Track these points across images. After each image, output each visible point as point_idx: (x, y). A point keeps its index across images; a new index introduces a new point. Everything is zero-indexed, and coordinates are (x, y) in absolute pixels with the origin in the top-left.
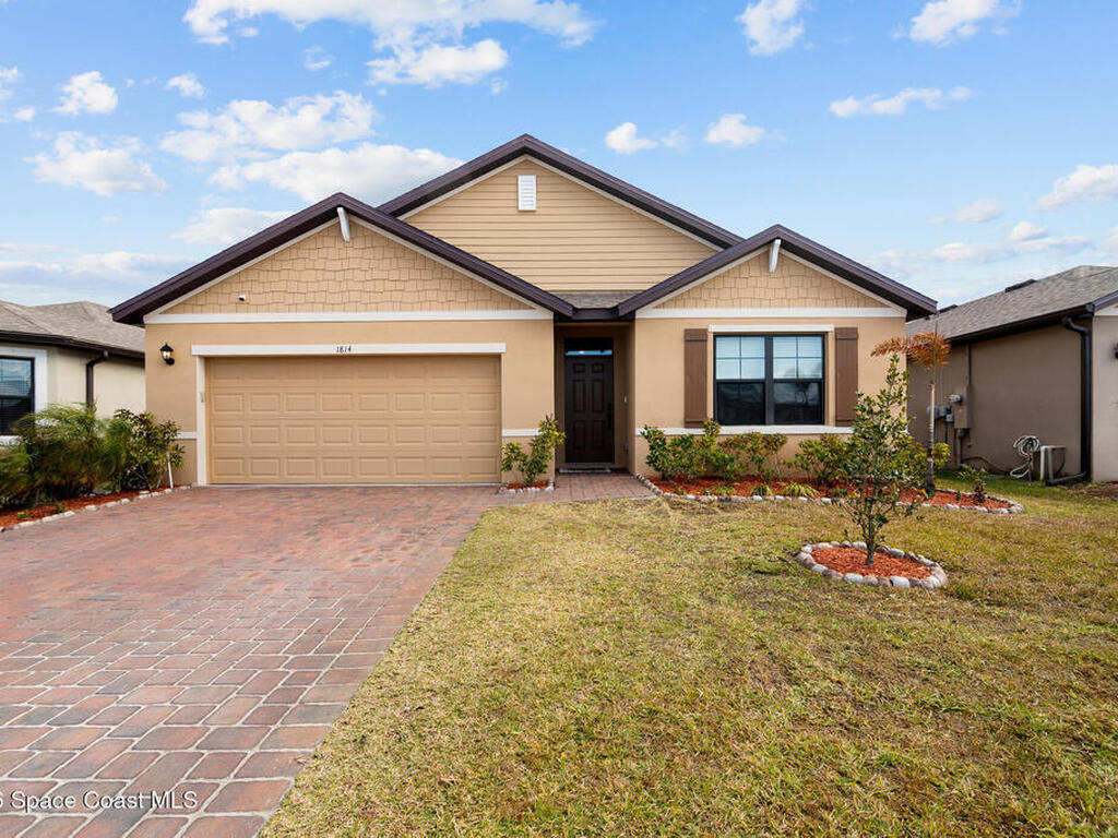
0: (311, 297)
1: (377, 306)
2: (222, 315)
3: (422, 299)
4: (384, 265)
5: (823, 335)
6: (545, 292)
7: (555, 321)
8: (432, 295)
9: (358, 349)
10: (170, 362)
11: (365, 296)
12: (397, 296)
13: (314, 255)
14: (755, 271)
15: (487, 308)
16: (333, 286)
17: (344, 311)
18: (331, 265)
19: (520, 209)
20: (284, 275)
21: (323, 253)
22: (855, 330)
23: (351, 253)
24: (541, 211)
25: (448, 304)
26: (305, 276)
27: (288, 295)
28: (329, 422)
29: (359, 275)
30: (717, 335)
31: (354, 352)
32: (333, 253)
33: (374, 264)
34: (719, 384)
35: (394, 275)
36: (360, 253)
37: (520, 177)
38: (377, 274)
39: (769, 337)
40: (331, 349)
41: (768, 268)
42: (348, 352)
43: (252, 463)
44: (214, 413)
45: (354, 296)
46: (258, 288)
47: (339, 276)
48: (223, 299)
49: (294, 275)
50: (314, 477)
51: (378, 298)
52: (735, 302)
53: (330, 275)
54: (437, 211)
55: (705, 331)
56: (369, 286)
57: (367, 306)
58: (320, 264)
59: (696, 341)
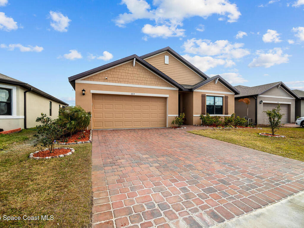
0: (124, 80)
1: (141, 84)
2: (100, 82)
3: (151, 83)
4: (142, 74)
5: (223, 97)
6: (179, 84)
7: (179, 91)
8: (153, 82)
9: (136, 94)
10: (84, 94)
11: (138, 81)
12: (145, 82)
13: (125, 69)
14: (213, 84)
15: (165, 86)
16: (130, 78)
17: (133, 84)
18: (130, 72)
19: (165, 63)
20: (117, 73)
21: (128, 69)
22: (228, 96)
23: (135, 70)
24: (169, 64)
25: (157, 85)
26: (123, 74)
27: (118, 79)
28: (126, 112)
29: (136, 76)
30: (207, 96)
31: (135, 95)
32: (130, 69)
33: (140, 73)
34: (207, 106)
35: (145, 76)
36: (136, 70)
37: (165, 56)
38: (141, 76)
39: (215, 97)
40: (129, 94)
41: (215, 83)
42: (134, 95)
43: (105, 123)
44: (94, 109)
45: (136, 81)
46: (110, 76)
47: (132, 75)
48: (100, 78)
49: (120, 74)
50: (122, 127)
51: (141, 81)
52: (209, 89)
53: (129, 75)
54: (151, 60)
55: (205, 95)
56: (139, 78)
57: (138, 84)
58: (127, 71)
59: (204, 97)
